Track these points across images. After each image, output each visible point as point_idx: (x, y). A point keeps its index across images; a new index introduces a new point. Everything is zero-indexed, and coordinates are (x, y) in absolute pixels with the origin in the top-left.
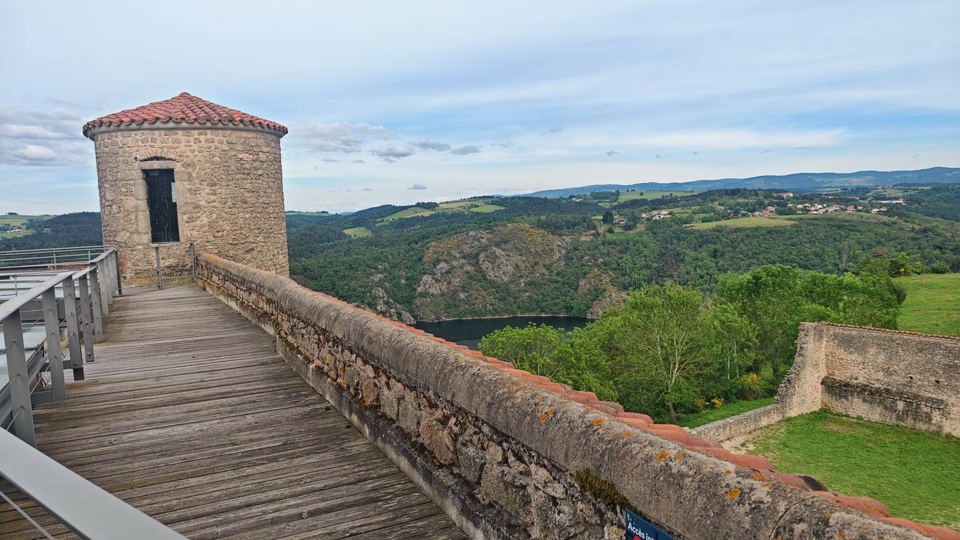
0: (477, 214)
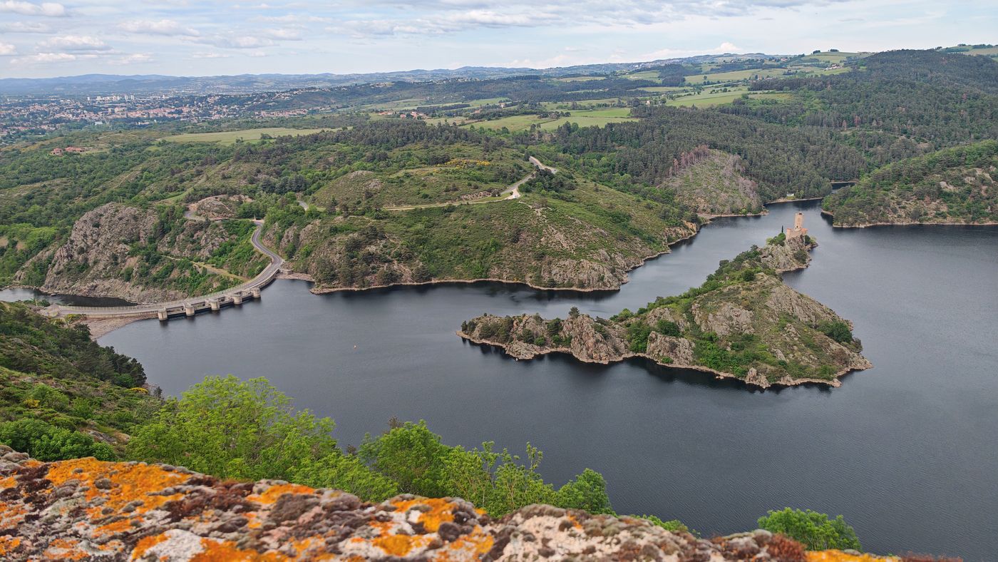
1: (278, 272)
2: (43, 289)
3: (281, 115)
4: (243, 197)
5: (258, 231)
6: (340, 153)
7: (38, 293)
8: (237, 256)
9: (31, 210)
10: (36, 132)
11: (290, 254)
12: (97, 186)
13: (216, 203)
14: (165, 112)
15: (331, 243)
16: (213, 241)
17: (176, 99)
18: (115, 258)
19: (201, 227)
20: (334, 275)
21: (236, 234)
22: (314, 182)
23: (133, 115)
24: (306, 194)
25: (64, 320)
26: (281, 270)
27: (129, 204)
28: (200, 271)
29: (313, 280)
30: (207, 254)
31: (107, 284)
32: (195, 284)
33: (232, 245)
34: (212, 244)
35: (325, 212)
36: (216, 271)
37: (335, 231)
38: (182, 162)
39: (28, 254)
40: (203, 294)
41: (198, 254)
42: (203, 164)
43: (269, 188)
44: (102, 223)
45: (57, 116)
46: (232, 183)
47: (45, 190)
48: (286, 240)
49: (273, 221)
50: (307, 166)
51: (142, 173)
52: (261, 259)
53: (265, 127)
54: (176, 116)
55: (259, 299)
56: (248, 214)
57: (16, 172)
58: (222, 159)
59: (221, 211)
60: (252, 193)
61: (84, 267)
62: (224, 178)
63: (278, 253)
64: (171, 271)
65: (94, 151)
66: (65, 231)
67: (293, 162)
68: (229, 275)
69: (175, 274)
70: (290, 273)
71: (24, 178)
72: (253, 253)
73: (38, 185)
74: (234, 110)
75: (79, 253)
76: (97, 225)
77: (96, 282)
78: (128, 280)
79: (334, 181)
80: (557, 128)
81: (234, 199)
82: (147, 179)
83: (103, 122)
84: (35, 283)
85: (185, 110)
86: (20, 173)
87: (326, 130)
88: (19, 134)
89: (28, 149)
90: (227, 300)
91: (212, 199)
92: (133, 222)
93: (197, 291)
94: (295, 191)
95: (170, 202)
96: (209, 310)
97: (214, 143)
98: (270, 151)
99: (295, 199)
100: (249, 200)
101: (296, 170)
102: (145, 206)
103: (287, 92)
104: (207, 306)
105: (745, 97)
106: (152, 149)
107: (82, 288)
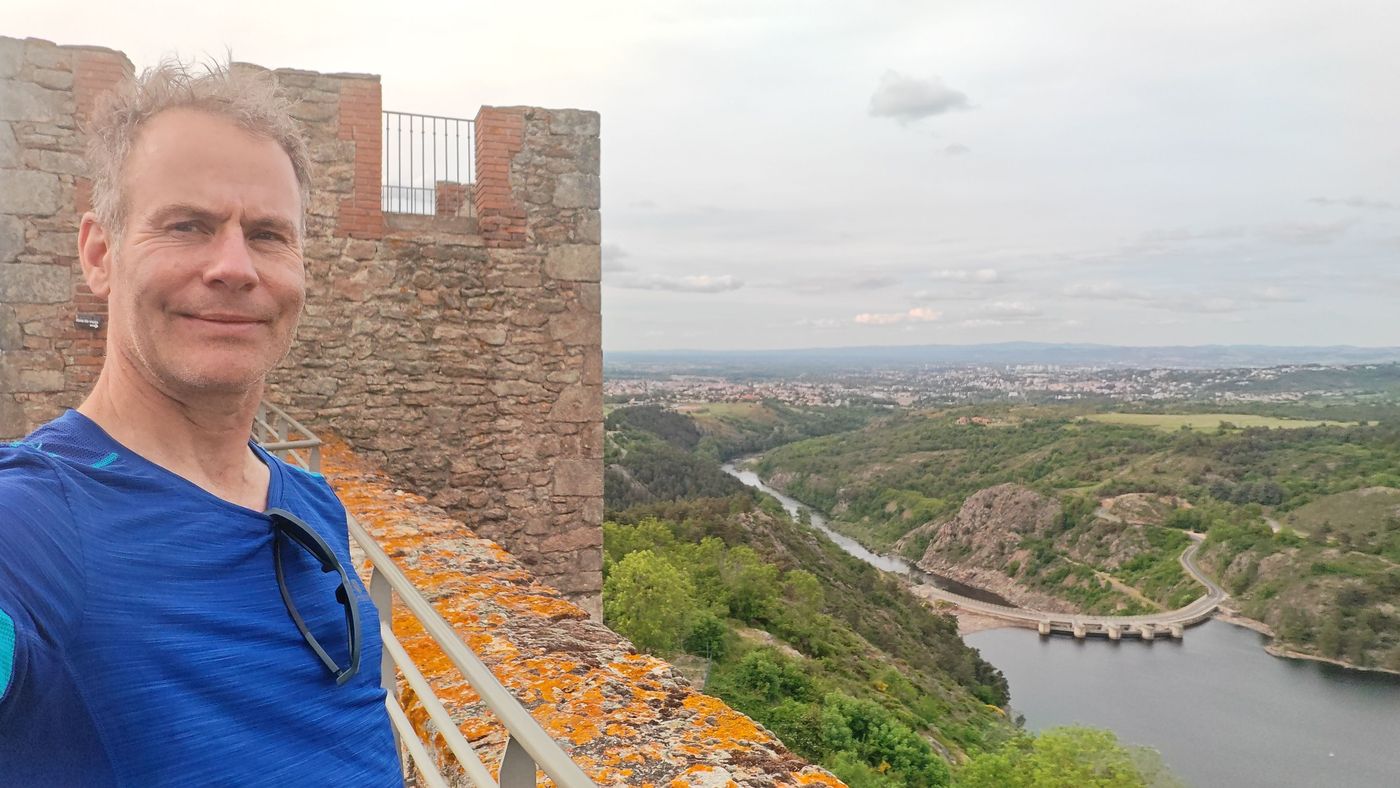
1: (1216, 610)
2: (919, 564)
3: (1256, 399)
4: (1178, 499)
5: (1193, 548)
6: (1348, 458)
7: (914, 568)
8: (1158, 575)
9: (925, 478)
10: (946, 399)
11: (1239, 589)
12: (997, 462)
13: (1139, 503)
14: (1093, 387)
15: (1311, 586)
16: (1126, 550)
17: (1110, 372)
18: (1002, 547)
19: (1113, 529)
20: (1309, 635)
21: (1161, 546)
22: (1296, 495)
23: (1055, 387)
24: (1279, 510)
25: (933, 603)
26: (1221, 608)
27: (1029, 488)
28: (1103, 584)
29: (1272, 634)
30: (1116, 565)
31: (987, 575)
32: (1093, 599)
33: (1152, 560)
34: (1126, 553)
35: (1308, 539)
36: (1125, 589)
37: (1321, 569)
38: (1103, 447)
39: (913, 524)
40: (1101, 614)
41: (1103, 563)
42: (1131, 452)
43: (1221, 493)
44: (995, 504)
45: (971, 384)
46: (1166, 480)
47: (942, 460)
48: (1236, 569)
49: (1219, 539)
50: (1288, 469)
51: (1052, 453)
52: (1193, 586)
53: (1227, 413)
54: (1106, 391)
55: (1179, 640)
56: (1183, 524)
57: (919, 437)
58: (1158, 448)
59: (1144, 513)
60: (1193, 497)
61: (966, 550)
62: (1157, 472)
63: (1219, 584)
64: (1066, 576)
65: (1000, 424)
66: (955, 507)
67: (1265, 463)
68: (1141, 597)
69: (1070, 581)
70: (1234, 615)
71: (927, 444)
72: (1181, 577)
73: (936, 453)
74: (1186, 388)
75: (964, 534)
76: (989, 506)
77: (975, 570)
78: (1012, 575)
79: (1330, 497)
81: (1165, 500)
82: (1056, 461)
83: (1019, 393)
84: (913, 556)
85: (1119, 385)
86: (922, 439)
87: (1329, 423)
88: (929, 399)
89: (935, 415)
90: (1132, 630)
91: (1134, 496)
92: (1030, 509)
93: (1094, 608)
94: (1262, 503)
95: (1080, 492)
96: (1105, 637)
97: (1149, 428)
98: (1231, 445)
99: (1260, 513)
100: (1189, 506)
101: (1268, 474)
102: (1048, 493)
103: (1270, 369)
104: (1103, 631)
106: (1069, 428)
107: (960, 573)
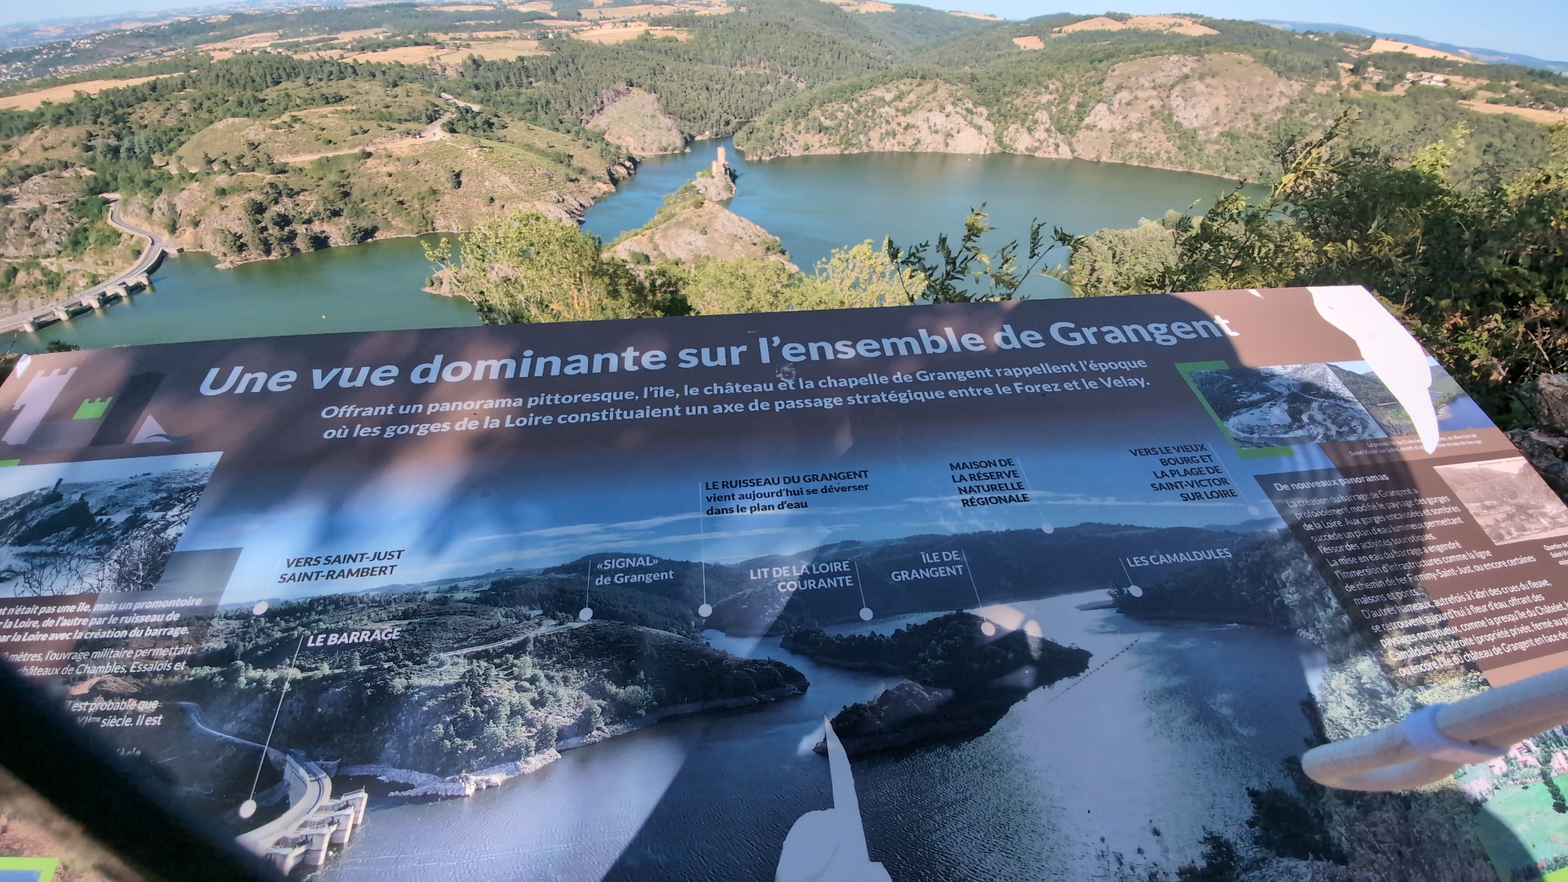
0: (1179, 35)
1: (164, 252)
4: (79, 170)
5: (116, 206)
8: (98, 242)
11: (171, 230)
13: (46, 183)
16: (58, 230)
19: (36, 215)
21: (87, 216)
24: (166, 155)
28: (54, 269)
30: (56, 247)
32: (53, 286)
33: (86, 231)
34: (59, 234)
35: (200, 173)
36: (77, 266)
37: (223, 193)
41: (43, 250)
48: (159, 213)
56: (95, 190)
60: (90, 164)
63: (154, 231)
68: (96, 267)
72: (119, 236)
80: (460, 62)
87: (162, 76)
90: (109, 294)
91: (38, 178)
93: (59, 293)
100: (89, 173)
103: (86, 39)
104: (86, 305)
105: (647, 33)
